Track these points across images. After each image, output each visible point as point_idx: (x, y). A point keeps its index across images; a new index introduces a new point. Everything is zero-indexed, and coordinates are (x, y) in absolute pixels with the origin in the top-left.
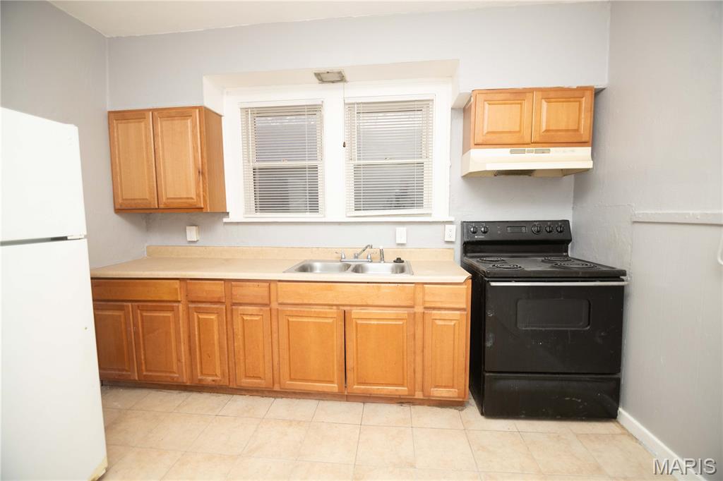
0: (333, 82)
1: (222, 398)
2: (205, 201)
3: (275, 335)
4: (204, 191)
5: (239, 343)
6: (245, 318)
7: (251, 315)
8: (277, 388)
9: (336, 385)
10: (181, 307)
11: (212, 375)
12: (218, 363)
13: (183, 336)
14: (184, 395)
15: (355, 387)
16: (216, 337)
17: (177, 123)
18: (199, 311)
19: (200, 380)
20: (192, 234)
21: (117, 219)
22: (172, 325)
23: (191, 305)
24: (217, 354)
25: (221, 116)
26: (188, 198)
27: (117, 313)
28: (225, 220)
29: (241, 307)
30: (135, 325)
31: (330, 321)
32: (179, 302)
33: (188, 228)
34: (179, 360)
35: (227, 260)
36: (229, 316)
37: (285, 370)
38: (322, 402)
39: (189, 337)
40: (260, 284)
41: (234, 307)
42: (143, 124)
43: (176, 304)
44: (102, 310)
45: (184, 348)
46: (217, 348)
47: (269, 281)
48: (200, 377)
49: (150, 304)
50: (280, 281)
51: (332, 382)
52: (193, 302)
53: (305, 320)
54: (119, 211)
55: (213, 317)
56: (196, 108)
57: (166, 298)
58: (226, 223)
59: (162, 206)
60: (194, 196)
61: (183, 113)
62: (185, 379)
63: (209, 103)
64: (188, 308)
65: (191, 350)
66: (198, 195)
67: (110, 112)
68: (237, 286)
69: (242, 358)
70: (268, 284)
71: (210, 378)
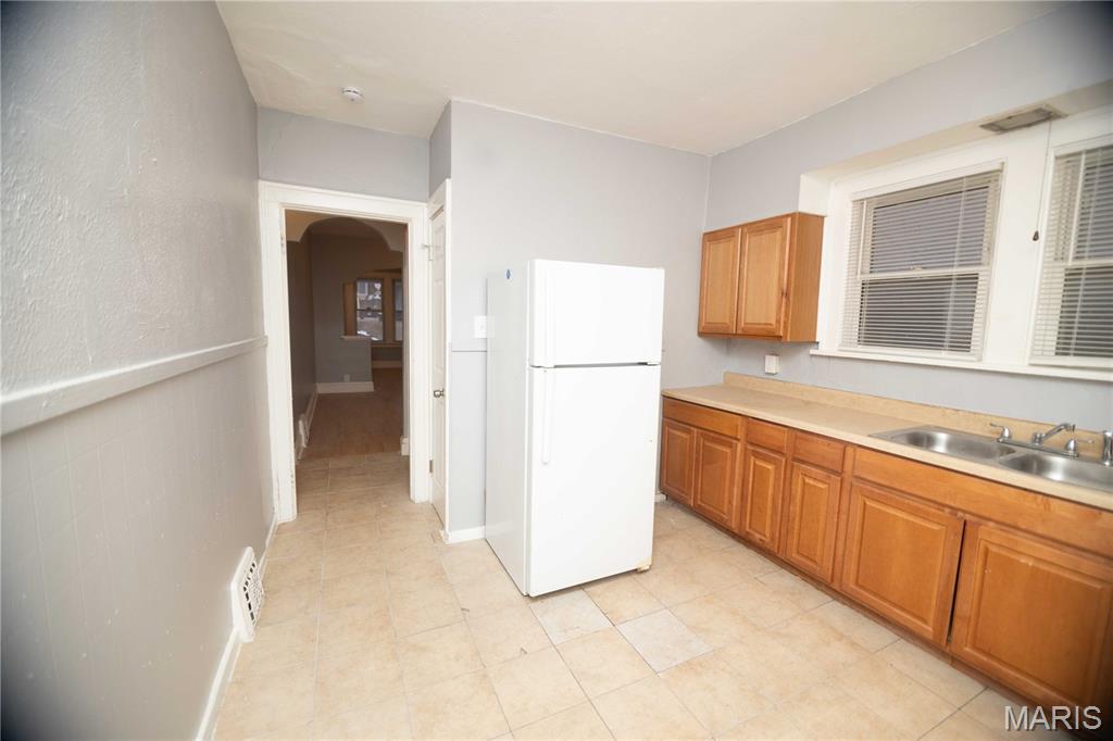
0: (1029, 125)
1: (769, 565)
2: (785, 327)
3: (844, 517)
4: (786, 315)
5: (796, 508)
6: (807, 480)
7: (815, 479)
8: (836, 586)
9: (930, 629)
10: (739, 445)
11: (760, 534)
12: (768, 522)
13: (738, 478)
14: (731, 542)
15: (967, 649)
16: (770, 492)
17: (765, 238)
18: (757, 455)
19: (748, 533)
20: (772, 364)
21: (700, 342)
22: (729, 463)
23: (749, 447)
24: (769, 512)
25: (823, 217)
26: (766, 324)
27: (684, 435)
28: (812, 351)
29: (804, 466)
30: (697, 452)
31: (936, 527)
32: (738, 440)
33: (768, 357)
34: (730, 502)
35: (807, 403)
36: (788, 472)
37: (851, 567)
38: (903, 641)
39: (743, 481)
40: (833, 443)
41: (795, 463)
42: (731, 245)
43: (735, 441)
44: (674, 429)
45: (736, 491)
46: (769, 504)
47: (846, 444)
48: (747, 529)
49: (712, 434)
50: (860, 446)
51: (925, 621)
52: (752, 444)
53: (892, 511)
54: (701, 334)
55: (770, 467)
56: (788, 216)
57: (726, 432)
58: (812, 355)
59: (739, 332)
60: (774, 322)
61: (773, 224)
62: (734, 525)
63: (805, 207)
64: (746, 449)
65: (743, 497)
66: (778, 321)
67: (705, 234)
68: (802, 438)
69: (796, 527)
70: (843, 447)
71: (758, 536)
